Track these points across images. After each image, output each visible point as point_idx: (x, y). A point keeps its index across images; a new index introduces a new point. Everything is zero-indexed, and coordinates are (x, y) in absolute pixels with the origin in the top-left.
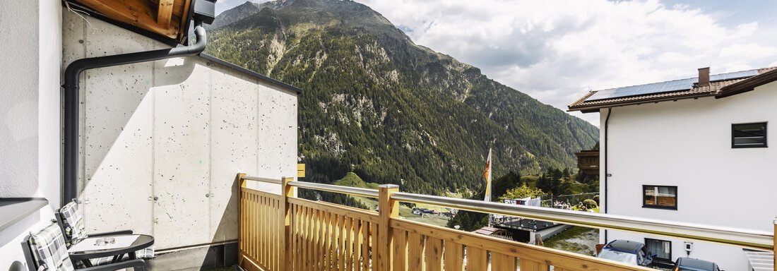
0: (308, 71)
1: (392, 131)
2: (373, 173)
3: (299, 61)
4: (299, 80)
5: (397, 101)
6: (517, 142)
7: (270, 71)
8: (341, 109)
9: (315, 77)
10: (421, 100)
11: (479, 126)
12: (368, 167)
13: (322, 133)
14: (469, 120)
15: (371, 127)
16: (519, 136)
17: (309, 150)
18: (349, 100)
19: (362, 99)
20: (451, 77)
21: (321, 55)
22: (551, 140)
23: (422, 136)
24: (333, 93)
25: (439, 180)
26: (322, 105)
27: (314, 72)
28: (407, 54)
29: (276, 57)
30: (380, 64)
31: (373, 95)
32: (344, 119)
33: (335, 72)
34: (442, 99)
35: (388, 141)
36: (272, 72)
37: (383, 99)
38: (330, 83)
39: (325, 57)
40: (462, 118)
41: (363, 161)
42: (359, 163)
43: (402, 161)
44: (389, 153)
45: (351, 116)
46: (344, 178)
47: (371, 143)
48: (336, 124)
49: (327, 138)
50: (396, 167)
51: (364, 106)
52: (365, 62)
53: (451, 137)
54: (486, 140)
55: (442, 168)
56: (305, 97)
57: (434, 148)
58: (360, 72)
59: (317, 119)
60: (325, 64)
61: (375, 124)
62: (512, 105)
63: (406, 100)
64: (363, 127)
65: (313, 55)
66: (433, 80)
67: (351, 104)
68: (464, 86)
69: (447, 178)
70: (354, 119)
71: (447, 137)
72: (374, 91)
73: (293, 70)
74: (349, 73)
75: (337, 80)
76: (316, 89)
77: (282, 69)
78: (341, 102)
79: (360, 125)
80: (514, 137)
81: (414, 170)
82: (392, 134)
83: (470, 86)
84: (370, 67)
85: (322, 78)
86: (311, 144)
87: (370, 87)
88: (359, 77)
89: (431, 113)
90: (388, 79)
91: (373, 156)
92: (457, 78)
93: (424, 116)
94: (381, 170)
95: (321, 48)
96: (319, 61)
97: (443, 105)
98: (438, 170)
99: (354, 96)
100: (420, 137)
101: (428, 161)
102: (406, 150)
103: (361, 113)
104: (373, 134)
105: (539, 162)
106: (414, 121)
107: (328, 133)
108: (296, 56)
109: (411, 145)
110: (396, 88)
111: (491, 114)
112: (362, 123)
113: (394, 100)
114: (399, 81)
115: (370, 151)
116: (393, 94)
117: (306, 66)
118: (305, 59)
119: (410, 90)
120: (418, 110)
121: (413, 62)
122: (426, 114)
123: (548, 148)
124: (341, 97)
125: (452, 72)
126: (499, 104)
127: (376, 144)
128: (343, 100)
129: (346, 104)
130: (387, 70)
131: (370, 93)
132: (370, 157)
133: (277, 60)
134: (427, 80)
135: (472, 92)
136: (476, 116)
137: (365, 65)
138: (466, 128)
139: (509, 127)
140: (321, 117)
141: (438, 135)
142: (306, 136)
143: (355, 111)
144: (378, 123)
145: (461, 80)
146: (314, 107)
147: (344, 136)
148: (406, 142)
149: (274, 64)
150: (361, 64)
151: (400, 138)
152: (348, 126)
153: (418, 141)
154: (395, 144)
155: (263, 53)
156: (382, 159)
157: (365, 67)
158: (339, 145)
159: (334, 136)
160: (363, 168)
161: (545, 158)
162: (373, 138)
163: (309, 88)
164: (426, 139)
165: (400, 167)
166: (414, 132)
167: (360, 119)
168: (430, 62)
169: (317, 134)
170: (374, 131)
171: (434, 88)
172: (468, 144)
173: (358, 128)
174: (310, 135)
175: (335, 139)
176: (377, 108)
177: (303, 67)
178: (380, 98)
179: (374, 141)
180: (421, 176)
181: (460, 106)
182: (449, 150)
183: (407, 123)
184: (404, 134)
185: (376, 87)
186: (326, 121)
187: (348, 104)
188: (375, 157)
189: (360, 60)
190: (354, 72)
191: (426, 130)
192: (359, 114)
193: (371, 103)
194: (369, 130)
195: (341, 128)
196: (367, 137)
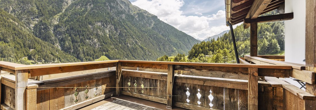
0: (83, 12)
1: (122, 38)
2: (113, 56)
3: (79, 7)
4: (79, 15)
5: (124, 27)
6: (170, 44)
7: (64, 10)
8: (99, 29)
9: (87, 14)
10: (135, 27)
11: (157, 38)
12: (111, 53)
13: (90, 39)
14: (153, 35)
15: (113, 37)
16: (171, 41)
17: (83, 46)
18: (103, 25)
19: (109, 25)
20: (146, 19)
21: (90, 5)
22: (182, 43)
23: (135, 41)
24: (96, 21)
25: (141, 58)
26: (90, 26)
27: (87, 13)
28: (129, 8)
29: (67, 4)
30: (118, 11)
31: (114, 24)
32: (101, 33)
33: (97, 12)
34: (143, 27)
35: (120, 43)
36: (65, 10)
37: (118, 25)
38: (94, 17)
39: (92, 6)
40: (150, 34)
41: (109, 51)
42: (107, 52)
43: (126, 51)
44: (121, 48)
45: (104, 32)
46: (100, 58)
47: (113, 43)
48: (97, 35)
49: (92, 41)
50: (124, 53)
51: (110, 28)
52: (111, 10)
53: (146, 42)
54: (159, 43)
55: (142, 54)
56: (82, 22)
57: (139, 46)
58: (108, 14)
59: (88, 32)
60: (92, 9)
61: (115, 35)
62: (168, 30)
63: (128, 26)
64: (110, 37)
65: (86, 5)
66: (139, 19)
67: (104, 27)
68: (151, 22)
69: (144, 57)
70: (105, 33)
71: (145, 42)
72: (115, 22)
73: (76, 10)
74: (103, 13)
75: (97, 16)
76: (87, 19)
77: (70, 9)
78: (99, 26)
79: (108, 36)
80: (169, 42)
81: (131, 54)
82: (122, 40)
83: (154, 23)
84: (113, 12)
85: (90, 15)
86: (84, 43)
87: (113, 20)
88: (108, 16)
89: (139, 32)
90: (121, 18)
91: (114, 49)
92: (149, 19)
93: (135, 33)
94: (117, 54)
95: (90, 2)
96: (89, 8)
97: (143, 29)
98: (141, 54)
99: (106, 24)
100: (134, 41)
101: (137, 51)
102: (128, 46)
103: (109, 31)
104: (114, 40)
105: (178, 51)
106: (131, 35)
107: (92, 39)
108: (78, 4)
109: (130, 44)
110: (124, 21)
111: (161, 34)
112: (109, 35)
113: (123, 26)
114: (126, 19)
115: (113, 47)
116: (123, 24)
117: (83, 9)
118: (82, 6)
119: (130, 22)
120: (133, 31)
121: (132, 12)
122: (136, 32)
123: (181, 46)
124: (99, 24)
125: (147, 17)
126: (164, 30)
127: (115, 44)
128: (100, 25)
129: (101, 27)
130: (121, 14)
131: (113, 23)
132: (112, 49)
133: (68, 5)
134: (137, 19)
135: (154, 25)
136: (155, 34)
137: (111, 11)
138: (152, 38)
139: (168, 38)
140: (89, 32)
141: (141, 41)
142: (82, 40)
143: (106, 30)
144: (116, 35)
145: (150, 20)
146: (86, 27)
147: (101, 40)
148: (128, 43)
149: (66, 7)
150: (109, 11)
151: (125, 41)
152: (102, 36)
153: (133, 43)
154: (123, 44)
155: (60, 1)
156: (118, 50)
157: (111, 12)
158: (98, 44)
159: (96, 40)
160: (109, 54)
161: (179, 50)
162: (114, 41)
163: (84, 19)
164: (136, 42)
165: (125, 53)
166: (131, 39)
167: (108, 33)
168: (138, 12)
169: (87, 39)
170: (114, 38)
171: (140, 22)
172: (152, 44)
173: (107, 37)
174: (84, 39)
175: (96, 41)
176: (116, 29)
177: (81, 9)
178: (117, 25)
179: (114, 42)
180: (134, 57)
181: (150, 30)
182: (145, 46)
183: (129, 35)
184: (127, 40)
185: (116, 20)
186: (92, 34)
187: (103, 27)
188: (115, 49)
189: (108, 9)
190: (106, 13)
191: (136, 39)
192: (108, 31)
193: (113, 27)
194: (112, 38)
195: (99, 37)
196: (111, 41)
